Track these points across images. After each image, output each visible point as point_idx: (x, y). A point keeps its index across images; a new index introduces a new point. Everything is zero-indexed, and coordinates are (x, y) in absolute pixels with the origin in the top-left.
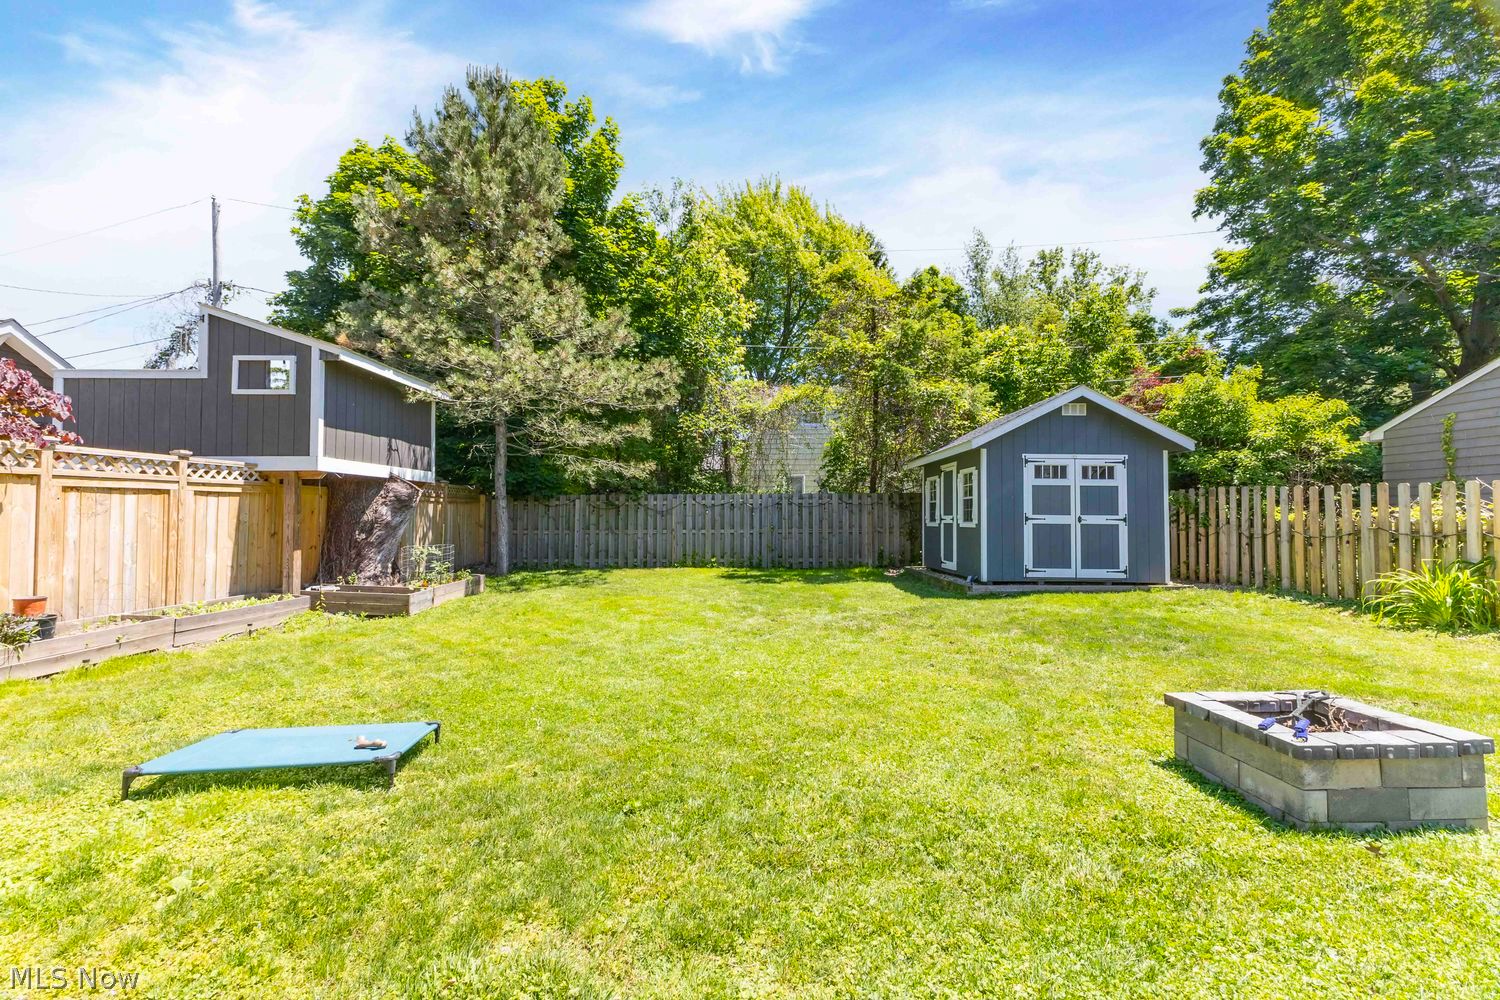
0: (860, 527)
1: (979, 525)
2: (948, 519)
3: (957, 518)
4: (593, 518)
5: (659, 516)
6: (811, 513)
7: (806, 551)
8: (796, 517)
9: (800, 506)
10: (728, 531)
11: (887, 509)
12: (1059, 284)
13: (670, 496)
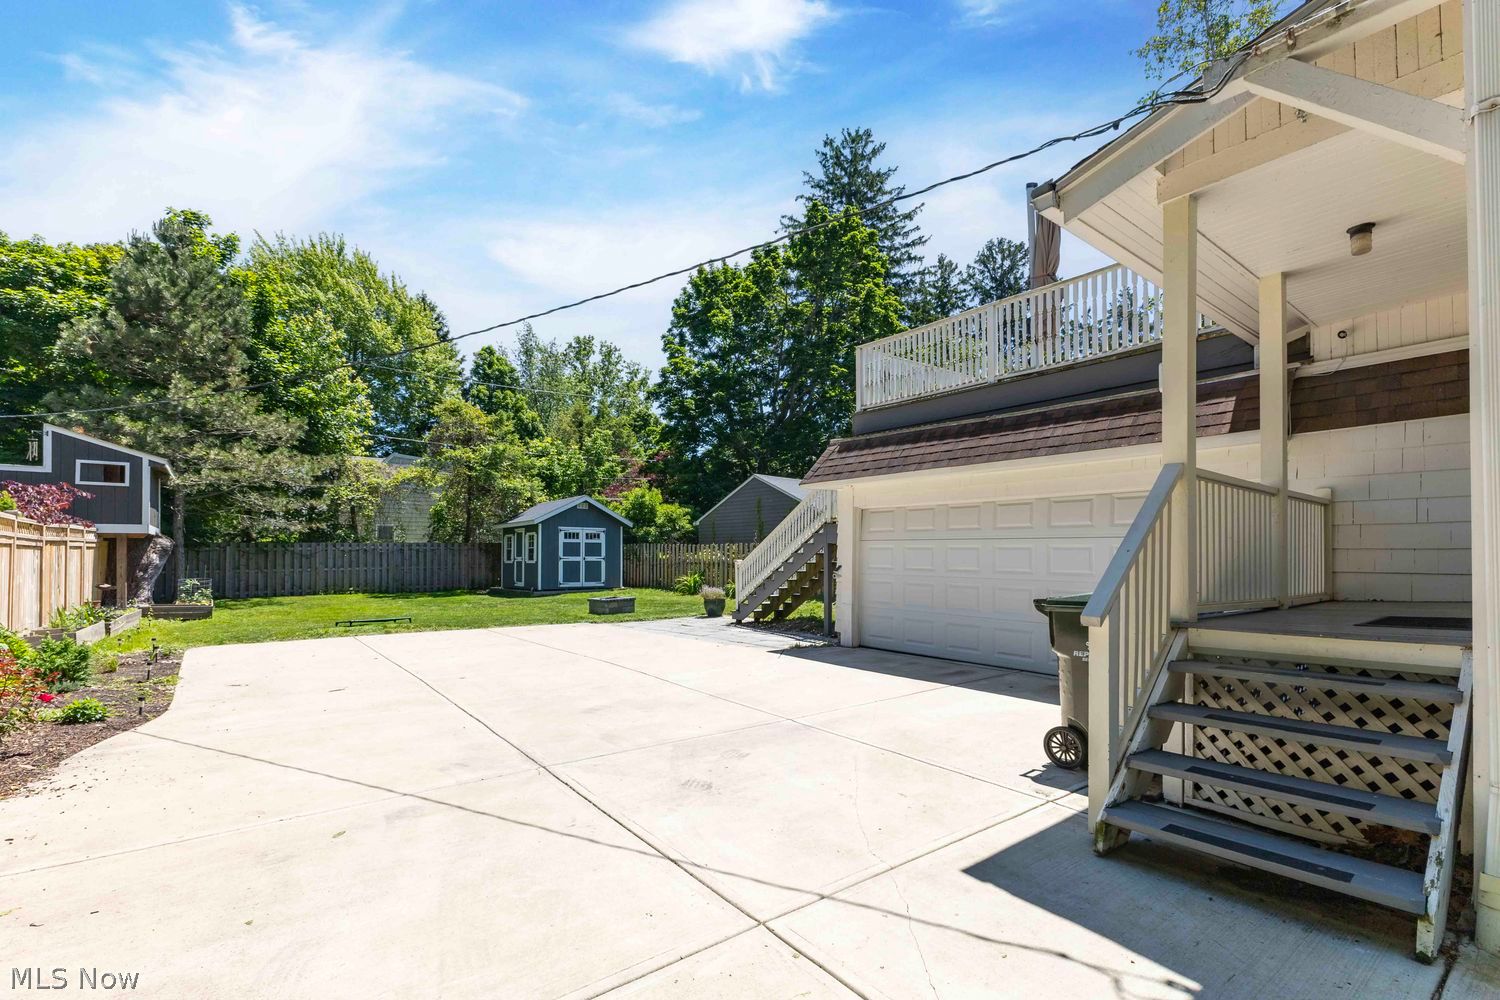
0: (459, 564)
1: (537, 562)
2: (519, 559)
3: (525, 558)
4: (243, 561)
5: (304, 559)
6: (425, 556)
7: (422, 582)
8: (414, 559)
9: (418, 551)
10: (362, 568)
11: (477, 552)
12: (591, 367)
13: (314, 544)
